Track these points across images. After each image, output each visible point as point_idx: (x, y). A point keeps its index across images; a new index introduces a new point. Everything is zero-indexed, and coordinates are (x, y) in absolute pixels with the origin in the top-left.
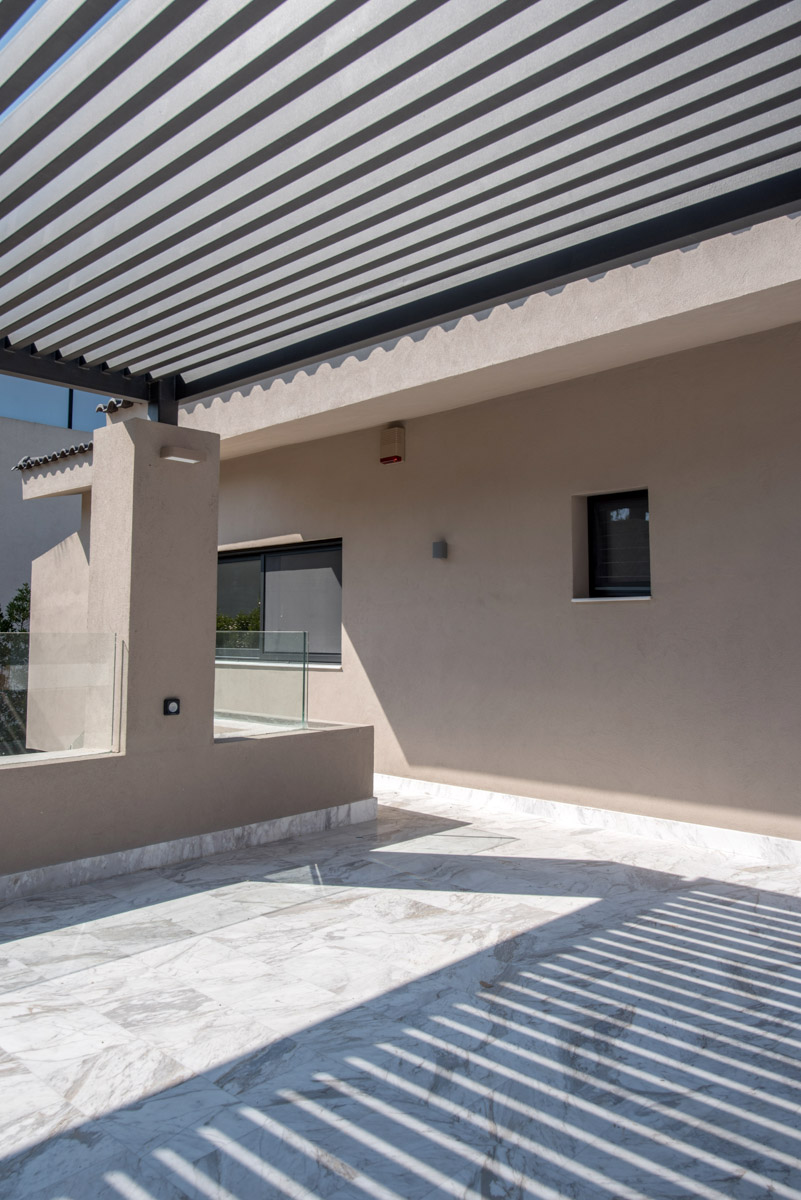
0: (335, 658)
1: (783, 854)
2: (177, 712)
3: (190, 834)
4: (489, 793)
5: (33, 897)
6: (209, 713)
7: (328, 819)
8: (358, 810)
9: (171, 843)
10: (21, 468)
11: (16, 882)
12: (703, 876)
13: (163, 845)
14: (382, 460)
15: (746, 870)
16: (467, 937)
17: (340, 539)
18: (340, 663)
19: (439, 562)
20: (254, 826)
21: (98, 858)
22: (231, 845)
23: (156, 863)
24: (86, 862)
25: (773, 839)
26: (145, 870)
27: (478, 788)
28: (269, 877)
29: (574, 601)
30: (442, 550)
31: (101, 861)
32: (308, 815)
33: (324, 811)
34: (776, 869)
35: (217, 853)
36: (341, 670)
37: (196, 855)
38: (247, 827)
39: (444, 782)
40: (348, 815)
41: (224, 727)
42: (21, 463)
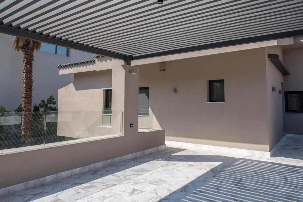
0: (148, 114)
1: (252, 153)
2: (133, 127)
3: (135, 152)
4: (187, 143)
5: (111, 165)
6: (138, 128)
7: (158, 149)
8: (162, 147)
9: (132, 154)
10: (59, 67)
11: (107, 162)
12: (239, 157)
13: (131, 155)
14: (160, 70)
15: (246, 156)
16: (203, 169)
17: (149, 87)
18: (149, 115)
19: (175, 93)
20: (145, 150)
21: (120, 157)
22: (142, 155)
23: (130, 158)
24: (118, 158)
25: (251, 150)
26: (128, 160)
27: (184, 142)
28: (154, 160)
29: (207, 102)
30: (175, 91)
31: (121, 158)
32: (154, 148)
33: (157, 147)
34: (252, 156)
35: (139, 156)
36: (149, 117)
37: (136, 157)
38: (144, 151)
39: (176, 141)
40: (161, 148)
41: (140, 130)
42: (59, 66)
